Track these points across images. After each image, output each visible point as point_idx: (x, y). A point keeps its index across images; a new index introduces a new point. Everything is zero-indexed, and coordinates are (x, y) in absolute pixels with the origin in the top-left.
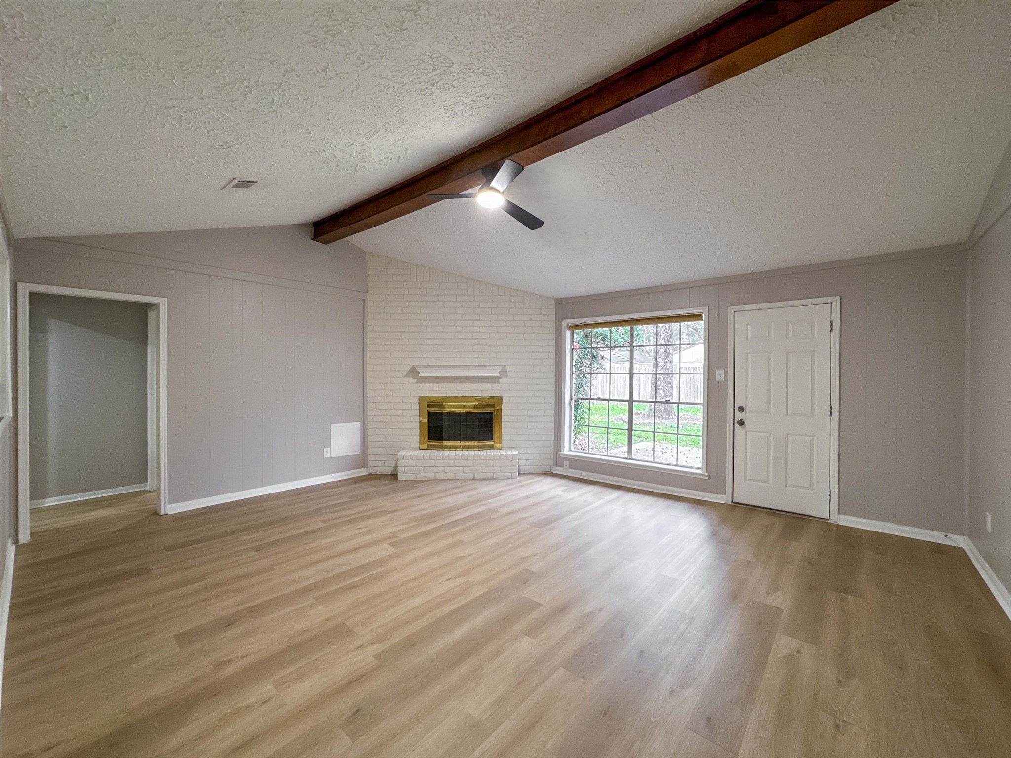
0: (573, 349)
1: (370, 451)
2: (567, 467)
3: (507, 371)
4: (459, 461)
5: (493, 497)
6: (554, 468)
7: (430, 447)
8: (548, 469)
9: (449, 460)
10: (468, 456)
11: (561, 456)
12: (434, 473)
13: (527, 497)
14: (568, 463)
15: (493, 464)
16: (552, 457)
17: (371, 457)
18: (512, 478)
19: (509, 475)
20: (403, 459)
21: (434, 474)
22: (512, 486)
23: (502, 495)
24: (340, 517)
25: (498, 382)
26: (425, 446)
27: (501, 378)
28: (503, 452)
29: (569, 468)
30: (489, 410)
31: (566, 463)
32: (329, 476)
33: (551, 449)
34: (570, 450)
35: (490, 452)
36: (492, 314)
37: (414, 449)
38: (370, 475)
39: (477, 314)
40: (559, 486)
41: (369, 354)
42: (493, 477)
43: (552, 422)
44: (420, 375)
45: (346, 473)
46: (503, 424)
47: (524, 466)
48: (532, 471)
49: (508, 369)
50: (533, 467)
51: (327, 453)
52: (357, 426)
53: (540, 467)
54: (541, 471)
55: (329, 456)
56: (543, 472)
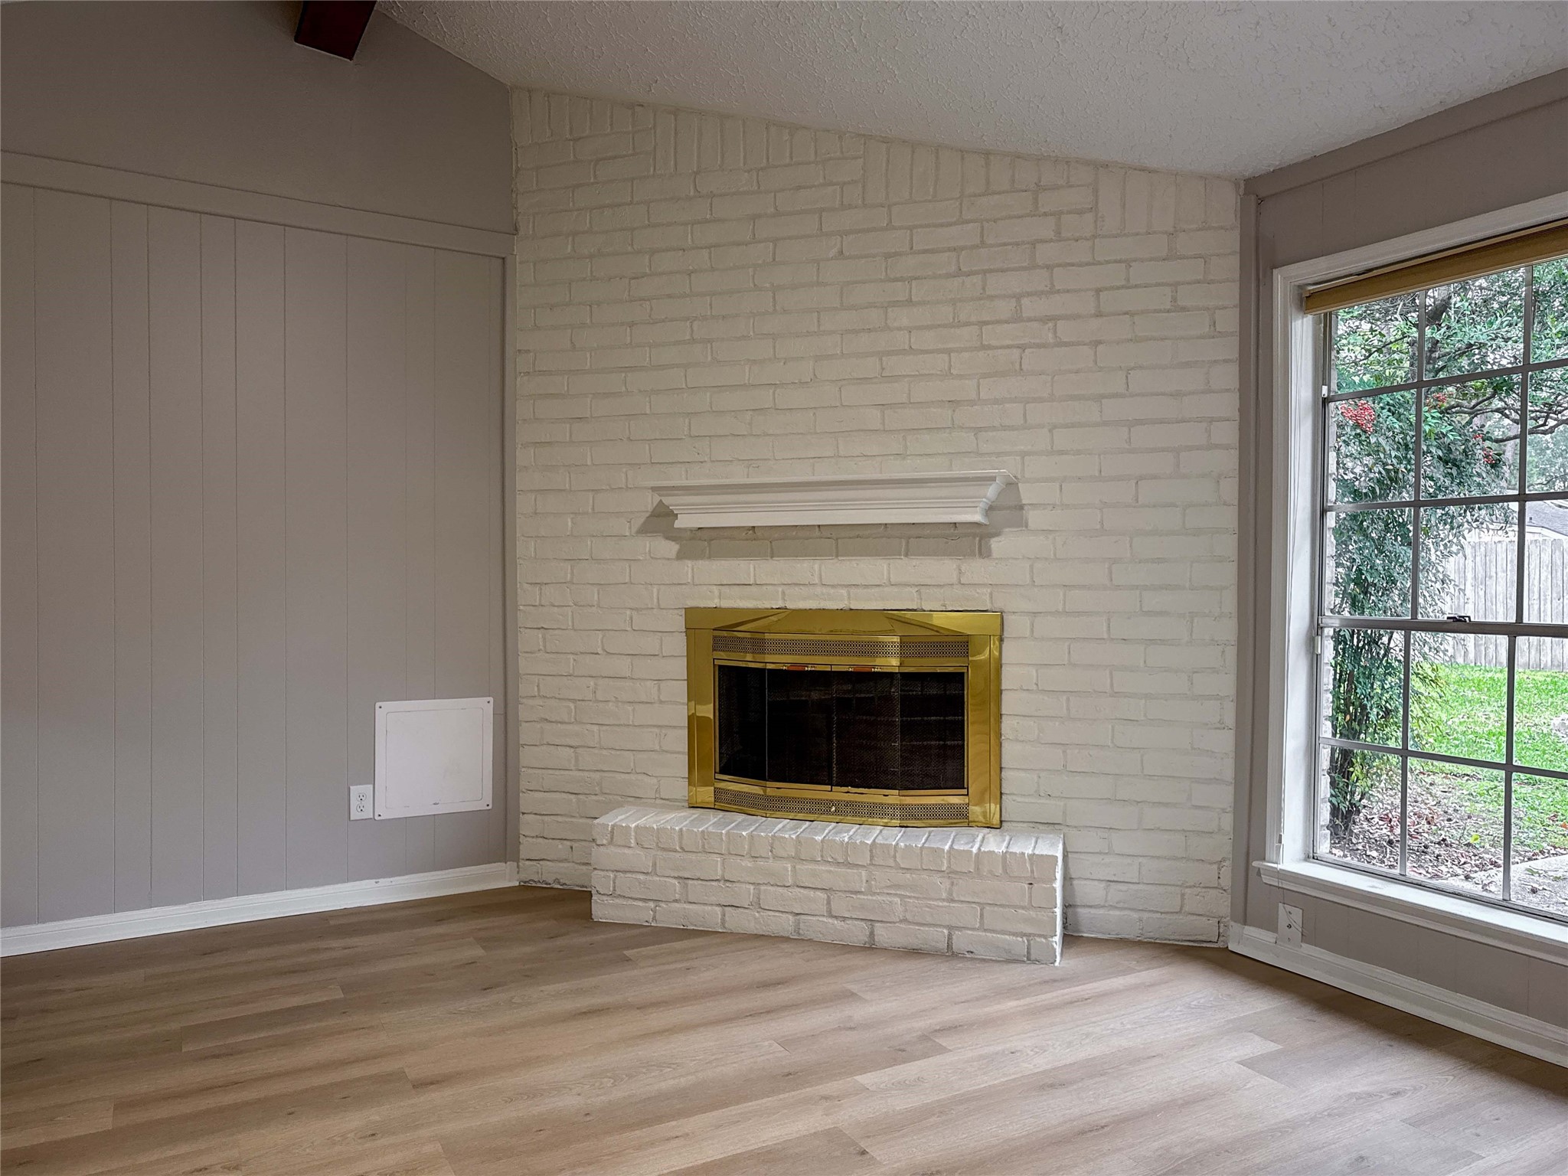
0: (1325, 402)
1: (527, 801)
2: (1296, 932)
3: (1021, 507)
4: (811, 866)
5: (900, 1054)
6: (1235, 928)
7: (724, 803)
8: (1203, 929)
9: (775, 857)
10: (845, 847)
11: (1266, 879)
12: (719, 905)
13: (1049, 1083)
14: (1297, 915)
15: (950, 893)
16: (1226, 882)
17: (528, 825)
19: (1019, 945)
20: (611, 842)
21: (718, 909)
22: (1011, 1005)
23: (943, 1050)
25: (984, 553)
26: (706, 794)
27: (995, 533)
28: (994, 844)
29: (1305, 938)
30: (946, 665)
31: (1290, 916)
32: (368, 884)
33: (1222, 845)
34: (1311, 857)
35: (947, 840)
36: (959, 273)
37: (668, 804)
38: (525, 888)
39: (901, 279)
40: (1238, 1029)
41: (523, 457)
42: (949, 946)
43: (1221, 726)
44: (677, 524)
46: (1007, 725)
47: (1091, 907)
48: (1132, 934)
49: (1027, 494)
50: (1135, 915)
51: (363, 803)
52: (480, 710)
53: (1168, 916)
54: (1172, 937)
55: (368, 814)
56: (1182, 941)
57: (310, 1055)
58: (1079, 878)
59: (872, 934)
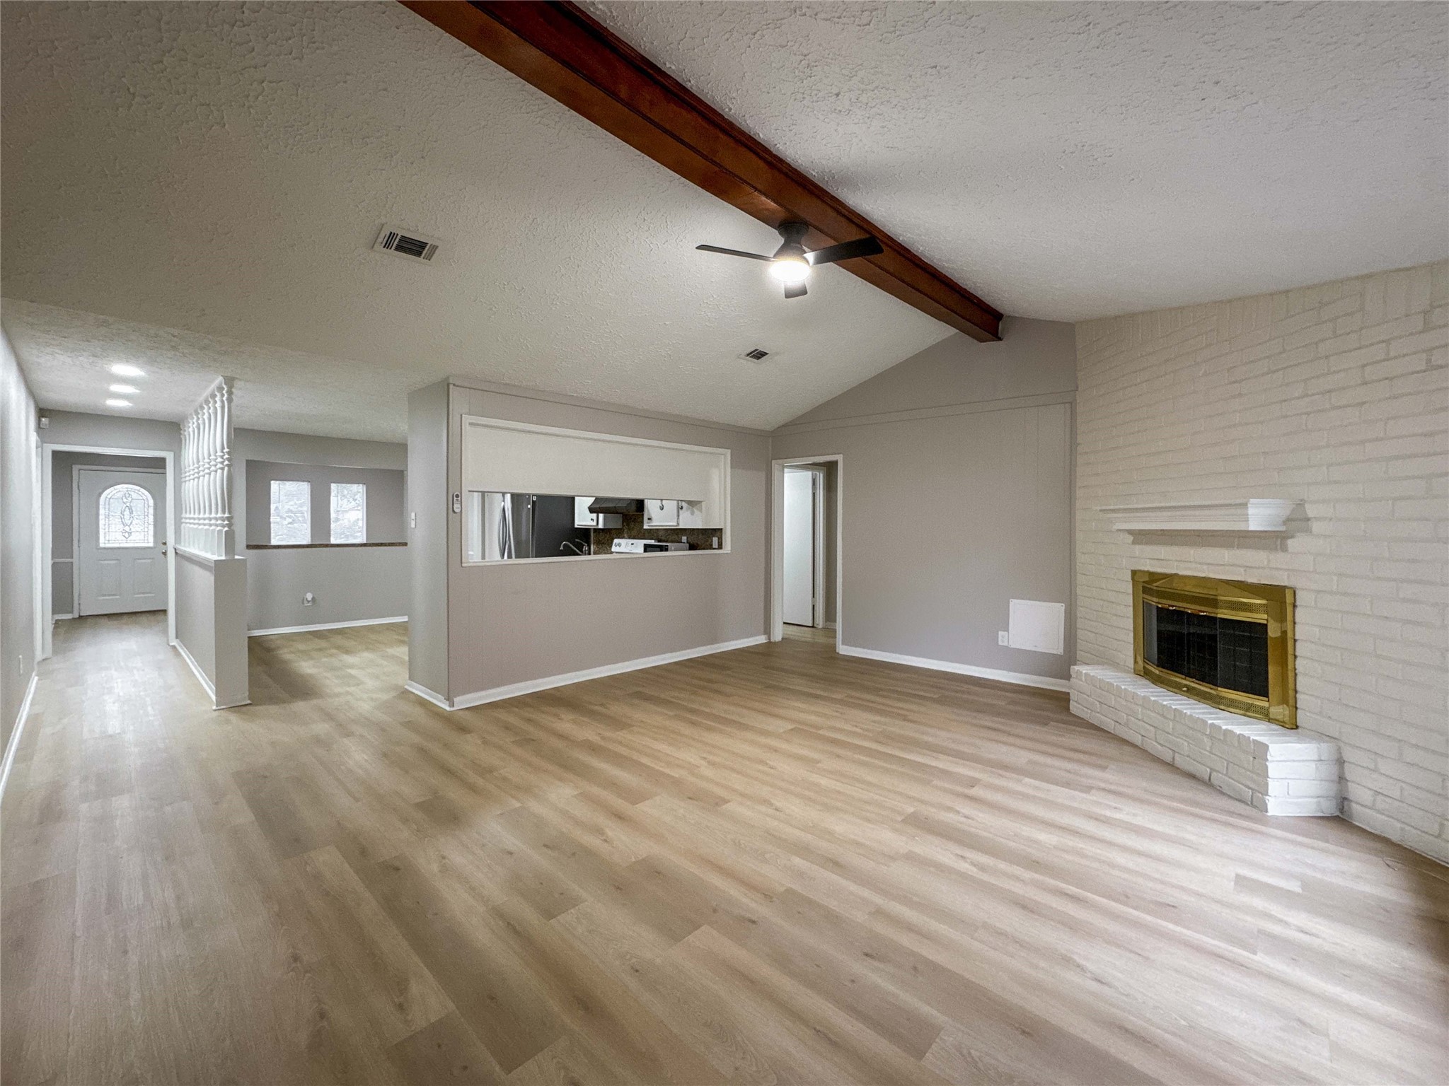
1: (1078, 655)
3: (1307, 520)
7: (1146, 674)
9: (1135, 703)
12: (1113, 720)
18: (1252, 805)
19: (1248, 794)
20: (1076, 677)
21: (1112, 722)
24: (883, 704)
25: (1284, 549)
26: (1140, 668)
27: (1292, 537)
30: (1254, 617)
32: (1004, 673)
42: (1210, 779)
45: (1027, 676)
46: (1298, 663)
47: (1362, 805)
48: (1395, 838)
49: (1311, 511)
50: (1399, 825)
51: (1003, 639)
52: (1059, 609)
53: (1427, 836)
54: (1430, 853)
55: (1006, 644)
56: (1442, 861)
57: (900, 705)
58: (1353, 782)
59: (1174, 759)
